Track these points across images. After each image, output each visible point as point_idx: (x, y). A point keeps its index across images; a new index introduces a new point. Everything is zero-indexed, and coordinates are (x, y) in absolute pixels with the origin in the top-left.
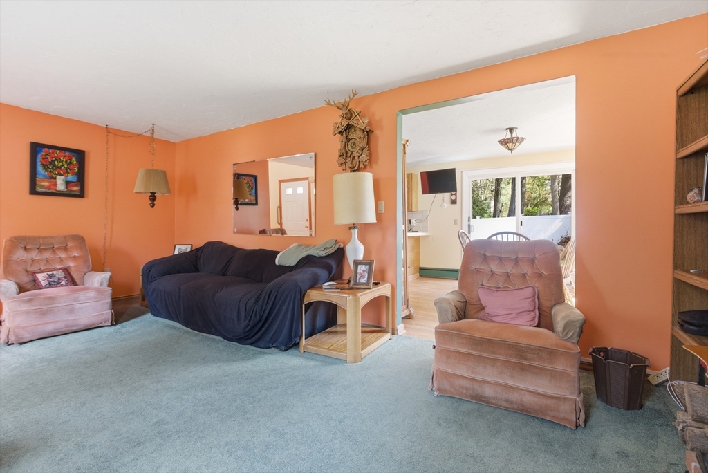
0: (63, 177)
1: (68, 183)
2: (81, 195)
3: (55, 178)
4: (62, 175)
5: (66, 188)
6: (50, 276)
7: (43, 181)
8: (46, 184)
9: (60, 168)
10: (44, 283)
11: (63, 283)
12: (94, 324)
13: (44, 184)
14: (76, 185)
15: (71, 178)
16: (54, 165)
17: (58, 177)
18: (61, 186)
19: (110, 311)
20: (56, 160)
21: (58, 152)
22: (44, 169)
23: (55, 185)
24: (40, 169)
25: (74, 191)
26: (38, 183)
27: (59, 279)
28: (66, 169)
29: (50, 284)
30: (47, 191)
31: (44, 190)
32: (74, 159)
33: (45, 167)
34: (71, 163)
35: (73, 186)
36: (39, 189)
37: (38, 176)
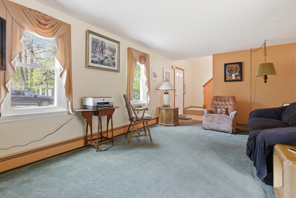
0: (234, 74)
1: (236, 76)
2: (241, 80)
3: (232, 75)
4: (234, 73)
5: (236, 78)
6: (221, 110)
7: (228, 76)
8: (229, 77)
9: (233, 71)
10: (219, 112)
11: (224, 113)
12: (225, 131)
13: (228, 78)
14: (239, 76)
15: (237, 74)
16: (232, 70)
17: (233, 74)
18: (234, 78)
19: (232, 128)
20: (232, 68)
21: (232, 65)
22: (228, 72)
23: (232, 77)
24: (227, 72)
25: (238, 79)
26: (226, 77)
27: (223, 112)
28: (235, 71)
29: (220, 113)
30: (229, 80)
31: (228, 80)
32: (238, 66)
33: (229, 71)
34: (237, 68)
35: (238, 77)
36: (227, 80)
37: (226, 75)
